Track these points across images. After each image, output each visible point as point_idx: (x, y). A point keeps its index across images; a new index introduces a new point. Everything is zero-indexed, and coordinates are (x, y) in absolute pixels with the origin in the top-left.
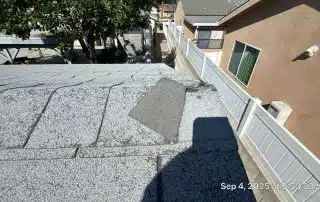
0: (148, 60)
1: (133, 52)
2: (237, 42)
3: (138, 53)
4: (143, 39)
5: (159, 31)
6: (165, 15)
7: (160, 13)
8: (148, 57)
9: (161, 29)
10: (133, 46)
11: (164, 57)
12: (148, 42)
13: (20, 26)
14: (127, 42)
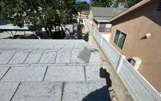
0: (76, 37)
1: (69, 33)
2: (117, 30)
3: (71, 34)
4: (74, 27)
5: (81, 23)
6: (84, 16)
7: (82, 15)
8: (76, 35)
9: (82, 22)
10: (69, 30)
11: (83, 35)
12: (76, 28)
13: (20, 22)
14: (67, 29)
